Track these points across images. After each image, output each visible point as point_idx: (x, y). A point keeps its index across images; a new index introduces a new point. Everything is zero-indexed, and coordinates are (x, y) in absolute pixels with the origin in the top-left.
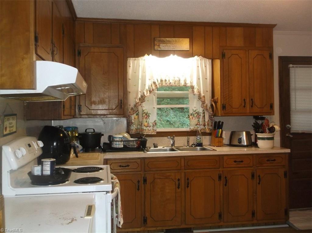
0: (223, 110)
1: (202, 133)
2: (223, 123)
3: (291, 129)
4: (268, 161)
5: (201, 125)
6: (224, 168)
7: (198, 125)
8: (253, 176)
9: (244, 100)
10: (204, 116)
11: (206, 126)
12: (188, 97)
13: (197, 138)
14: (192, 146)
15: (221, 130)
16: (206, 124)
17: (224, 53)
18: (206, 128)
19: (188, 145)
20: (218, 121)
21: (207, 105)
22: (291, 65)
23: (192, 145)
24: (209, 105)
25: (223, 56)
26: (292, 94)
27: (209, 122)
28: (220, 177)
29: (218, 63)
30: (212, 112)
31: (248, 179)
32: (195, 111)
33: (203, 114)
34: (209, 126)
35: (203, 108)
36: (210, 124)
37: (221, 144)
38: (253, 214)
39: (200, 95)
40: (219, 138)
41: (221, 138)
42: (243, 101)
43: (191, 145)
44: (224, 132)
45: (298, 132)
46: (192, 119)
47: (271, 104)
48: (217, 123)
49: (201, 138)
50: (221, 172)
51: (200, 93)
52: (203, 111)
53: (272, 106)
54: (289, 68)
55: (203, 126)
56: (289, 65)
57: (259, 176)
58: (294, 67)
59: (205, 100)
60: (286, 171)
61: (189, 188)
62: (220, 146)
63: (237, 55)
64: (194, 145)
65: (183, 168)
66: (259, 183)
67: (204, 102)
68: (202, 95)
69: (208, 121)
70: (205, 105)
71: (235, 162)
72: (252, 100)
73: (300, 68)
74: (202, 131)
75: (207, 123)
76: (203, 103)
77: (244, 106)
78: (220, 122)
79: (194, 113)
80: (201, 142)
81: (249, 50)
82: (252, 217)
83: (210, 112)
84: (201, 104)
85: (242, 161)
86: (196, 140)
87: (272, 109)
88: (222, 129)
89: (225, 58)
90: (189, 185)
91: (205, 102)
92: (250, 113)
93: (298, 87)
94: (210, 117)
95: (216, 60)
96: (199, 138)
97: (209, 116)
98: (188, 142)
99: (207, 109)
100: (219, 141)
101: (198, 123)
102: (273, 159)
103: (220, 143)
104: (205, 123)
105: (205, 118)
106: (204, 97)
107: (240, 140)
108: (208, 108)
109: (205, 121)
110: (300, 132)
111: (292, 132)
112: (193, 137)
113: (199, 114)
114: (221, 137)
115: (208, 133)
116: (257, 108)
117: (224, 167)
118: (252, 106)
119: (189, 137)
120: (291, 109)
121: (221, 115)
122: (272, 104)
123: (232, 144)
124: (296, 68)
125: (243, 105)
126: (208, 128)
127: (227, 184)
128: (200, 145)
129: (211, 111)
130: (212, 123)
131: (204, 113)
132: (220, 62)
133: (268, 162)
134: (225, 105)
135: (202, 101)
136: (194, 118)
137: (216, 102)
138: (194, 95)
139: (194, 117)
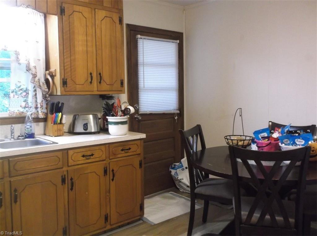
0: (63, 87)
1: (34, 118)
2: (63, 104)
3: (139, 110)
4: (122, 150)
5: (30, 107)
6: (68, 166)
7: (27, 107)
8: (105, 172)
9: (91, 74)
10: (36, 94)
11: (39, 109)
12: (10, 68)
13: (26, 127)
14: (18, 139)
15: (60, 113)
16: (39, 106)
17: (63, 8)
18: (38, 112)
19: (12, 138)
20: (55, 102)
21: (39, 80)
22: (139, 36)
23: (19, 136)
24: (43, 80)
25: (62, 12)
26: (141, 69)
27: (42, 103)
28: (63, 181)
29: (54, 20)
30: (47, 90)
31: (99, 176)
32: (19, 87)
33: (34, 92)
34: (42, 108)
35: (33, 83)
36: (45, 106)
37: (61, 133)
38: (106, 219)
39: (29, 64)
40: (59, 125)
41: (61, 125)
42: (89, 75)
43: (17, 137)
44: (64, 116)
45: (146, 113)
46: (14, 97)
47: (121, 80)
48: (55, 105)
49: (32, 127)
50: (65, 173)
51: (28, 62)
52: (34, 87)
53: (122, 83)
54: (137, 39)
55: (35, 110)
56: (137, 36)
57: (113, 170)
58: (142, 38)
59: (36, 73)
60: (141, 161)
61: (18, 203)
62: (59, 135)
63: (81, 13)
64: (23, 136)
65: (8, 174)
66: (113, 180)
67: (34, 74)
68: (32, 64)
69: (42, 101)
70: (37, 79)
71: (83, 156)
72: (100, 74)
73: (149, 40)
74: (33, 116)
75: (41, 105)
76: (34, 76)
77: (91, 83)
78: (59, 103)
79: (17, 89)
80: (33, 132)
81: (95, 9)
82: (105, 223)
83: (43, 89)
84: (31, 77)
85: (92, 155)
86: (25, 130)
87: (123, 87)
88: (62, 113)
89: (64, 15)
90: (18, 200)
91: (36, 75)
92: (98, 91)
93: (146, 62)
94: (44, 97)
95: (51, 15)
96: (29, 127)
97: (43, 94)
98: (12, 133)
99: (40, 86)
100: (58, 129)
101: (26, 105)
102: (128, 148)
103: (59, 132)
104: (37, 105)
105: (36, 98)
106: (35, 67)
107: (86, 126)
108: (41, 84)
109: (36, 101)
110: (148, 112)
111: (140, 113)
112: (20, 125)
113: (27, 92)
114: (61, 123)
115: (42, 118)
116: (107, 85)
117: (70, 165)
118: (100, 82)
119: (13, 125)
120: (139, 87)
121: (61, 93)
122: (123, 80)
123: (75, 131)
124: (144, 40)
125: (90, 80)
126: (42, 112)
127: (74, 188)
128: (31, 136)
129: (46, 87)
130: (47, 104)
131: (35, 90)
132: (58, 19)
133: (123, 152)
134: (66, 79)
135: (32, 74)
136: (16, 97)
137: (53, 76)
138: (20, 64)
139: (17, 95)
